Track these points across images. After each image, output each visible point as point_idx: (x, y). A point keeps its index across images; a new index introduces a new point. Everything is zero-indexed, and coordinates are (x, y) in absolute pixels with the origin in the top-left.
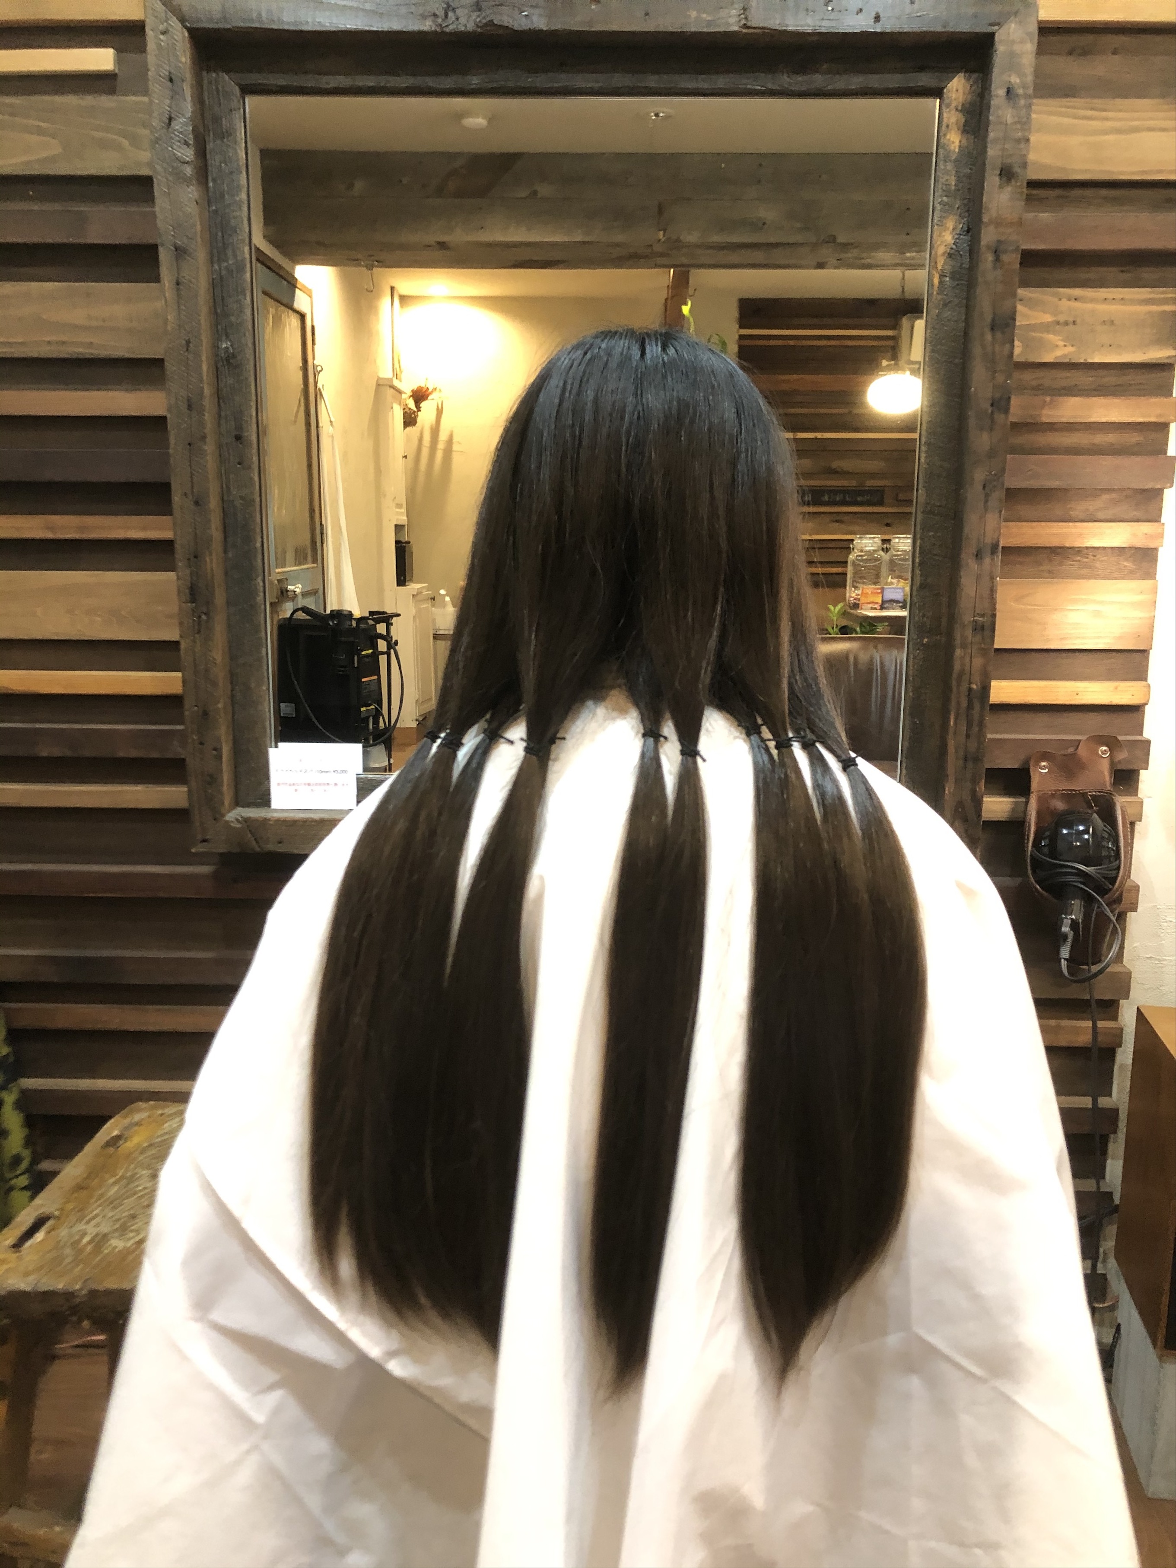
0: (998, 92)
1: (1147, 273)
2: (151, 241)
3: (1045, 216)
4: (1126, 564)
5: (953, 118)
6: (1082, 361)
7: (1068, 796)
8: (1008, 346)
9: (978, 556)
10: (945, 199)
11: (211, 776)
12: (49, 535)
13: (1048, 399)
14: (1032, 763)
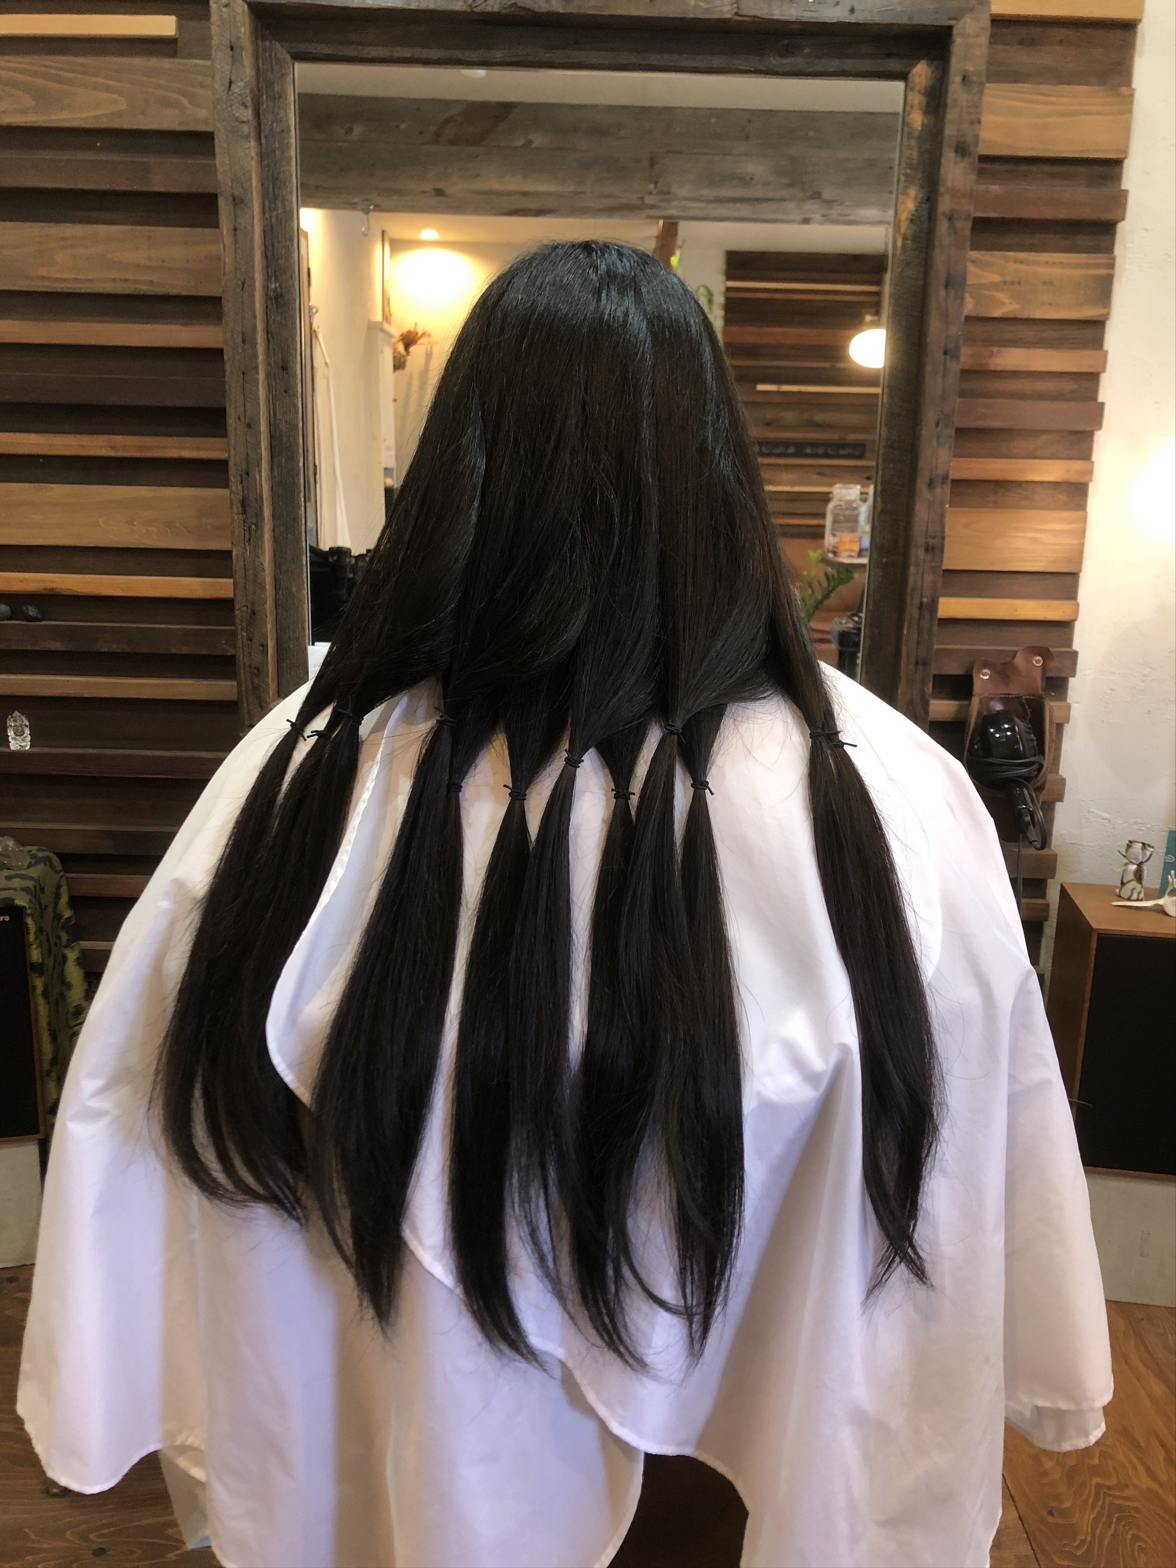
0: (955, 80)
1: (1083, 240)
2: (210, 190)
3: (996, 188)
4: (1061, 497)
5: (917, 99)
6: (1025, 316)
7: (1005, 700)
8: (959, 301)
9: (931, 485)
10: (909, 171)
11: (257, 668)
12: (112, 454)
13: (995, 349)
14: (974, 670)
